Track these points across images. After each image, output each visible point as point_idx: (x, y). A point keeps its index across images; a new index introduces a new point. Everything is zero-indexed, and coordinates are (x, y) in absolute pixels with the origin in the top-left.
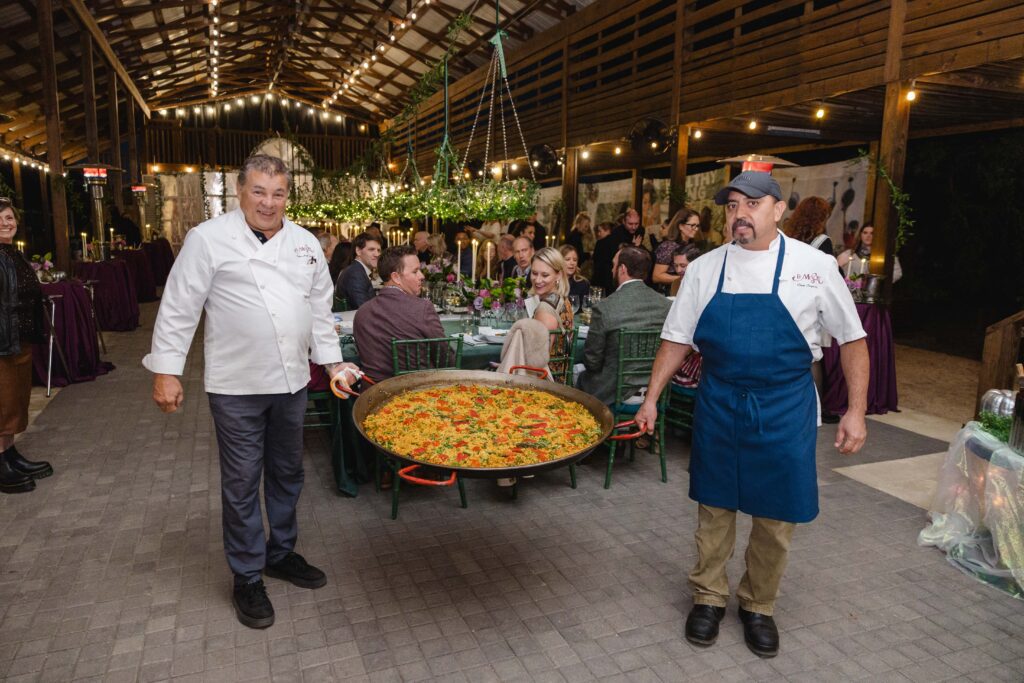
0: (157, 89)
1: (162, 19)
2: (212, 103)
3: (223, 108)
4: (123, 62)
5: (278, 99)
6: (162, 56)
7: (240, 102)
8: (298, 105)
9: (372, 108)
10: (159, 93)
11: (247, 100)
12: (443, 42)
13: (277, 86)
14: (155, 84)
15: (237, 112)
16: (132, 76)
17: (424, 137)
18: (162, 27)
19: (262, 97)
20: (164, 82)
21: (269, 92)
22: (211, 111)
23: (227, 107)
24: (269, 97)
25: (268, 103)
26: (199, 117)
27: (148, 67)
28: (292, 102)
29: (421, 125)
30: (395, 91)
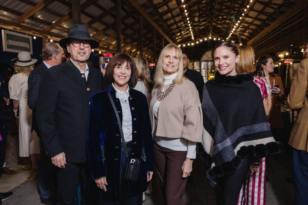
0: (178, 39)
1: (176, 20)
2: (193, 42)
3: (196, 43)
4: (166, 34)
5: (213, 38)
6: (177, 30)
7: (201, 41)
8: (219, 39)
9: (244, 37)
10: (178, 41)
11: (203, 40)
12: (270, 5)
13: (212, 34)
14: (177, 38)
15: (200, 43)
16: (169, 37)
17: (260, 46)
18: (176, 23)
19: (208, 38)
20: (180, 37)
21: (210, 36)
22: (193, 44)
23: (197, 42)
24: (210, 38)
25: (210, 40)
26: (189, 46)
27: (174, 34)
28: (217, 39)
29: (259, 42)
30: (251, 31)
